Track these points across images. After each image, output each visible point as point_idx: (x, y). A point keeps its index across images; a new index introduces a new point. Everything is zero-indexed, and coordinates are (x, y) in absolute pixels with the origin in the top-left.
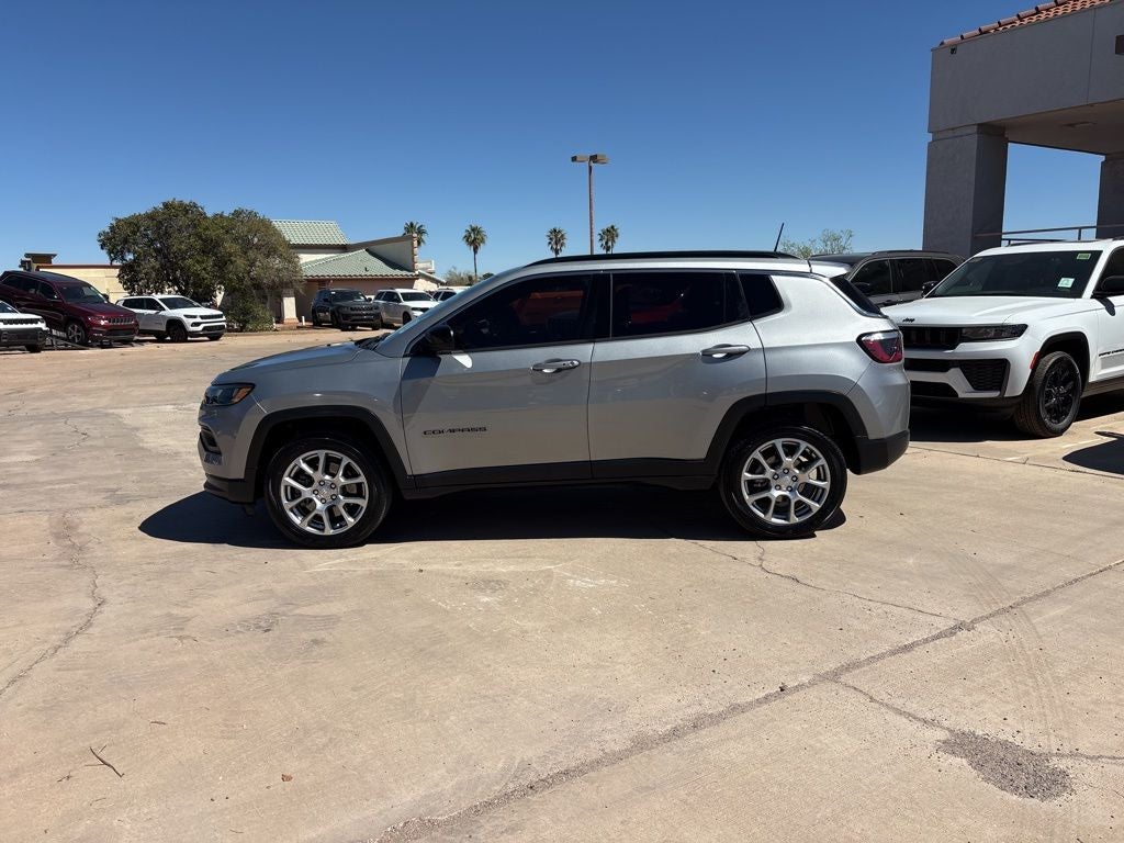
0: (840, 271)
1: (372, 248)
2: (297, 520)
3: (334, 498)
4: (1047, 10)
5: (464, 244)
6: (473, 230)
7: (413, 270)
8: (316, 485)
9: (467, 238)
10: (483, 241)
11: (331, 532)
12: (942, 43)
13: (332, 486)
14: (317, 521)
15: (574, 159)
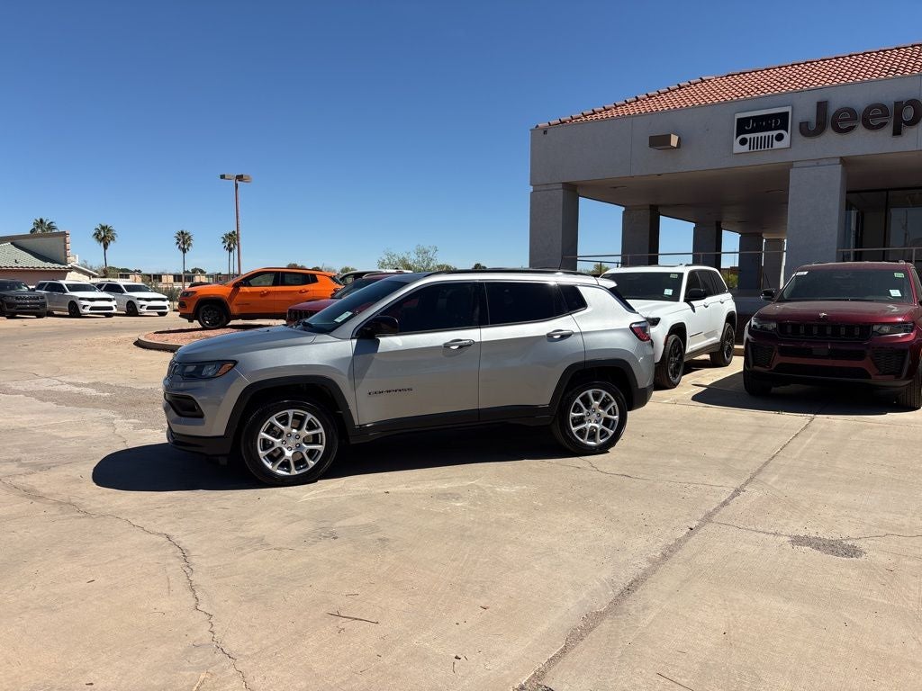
0: (612, 284)
1: (17, 242)
2: (269, 465)
3: (299, 446)
4: (600, 112)
5: (94, 241)
6: (103, 228)
7: (66, 263)
8: (284, 437)
9: (97, 235)
10: (113, 239)
11: (296, 473)
12: (537, 126)
13: (298, 437)
14: (286, 465)
15: (223, 177)
